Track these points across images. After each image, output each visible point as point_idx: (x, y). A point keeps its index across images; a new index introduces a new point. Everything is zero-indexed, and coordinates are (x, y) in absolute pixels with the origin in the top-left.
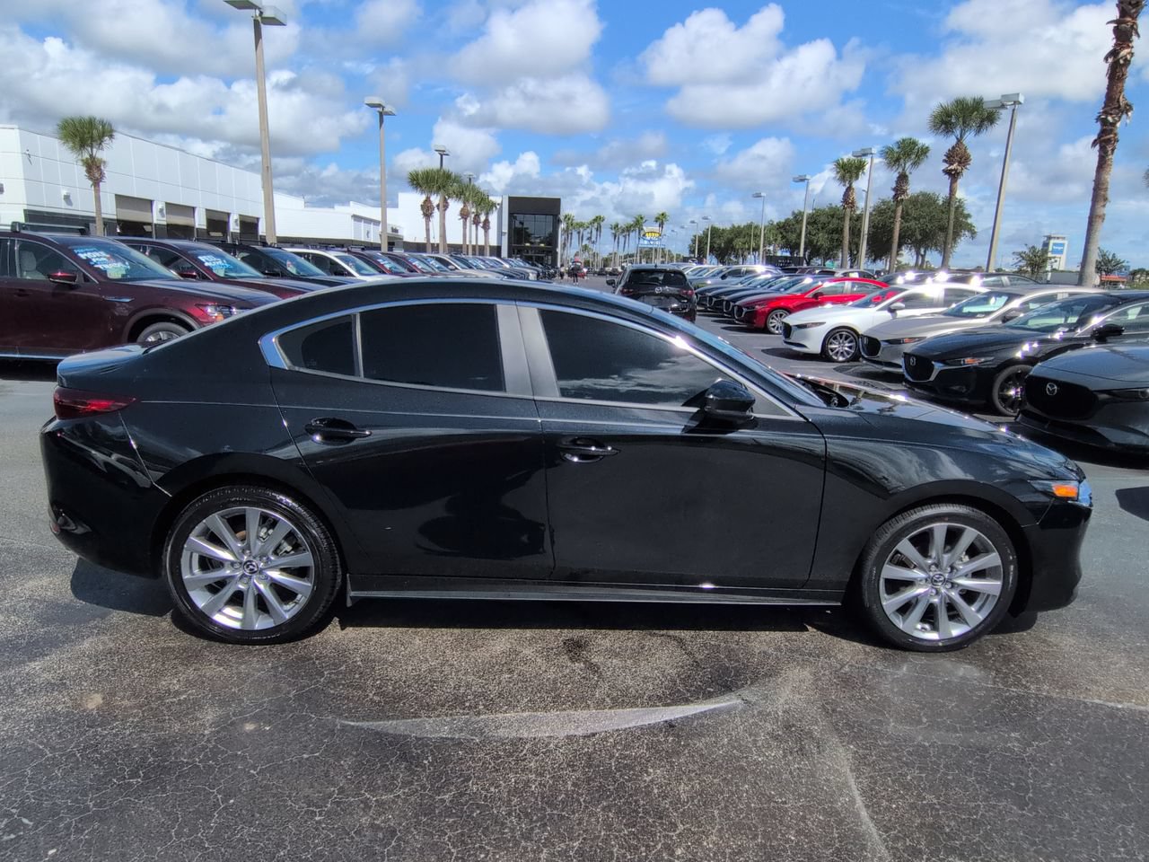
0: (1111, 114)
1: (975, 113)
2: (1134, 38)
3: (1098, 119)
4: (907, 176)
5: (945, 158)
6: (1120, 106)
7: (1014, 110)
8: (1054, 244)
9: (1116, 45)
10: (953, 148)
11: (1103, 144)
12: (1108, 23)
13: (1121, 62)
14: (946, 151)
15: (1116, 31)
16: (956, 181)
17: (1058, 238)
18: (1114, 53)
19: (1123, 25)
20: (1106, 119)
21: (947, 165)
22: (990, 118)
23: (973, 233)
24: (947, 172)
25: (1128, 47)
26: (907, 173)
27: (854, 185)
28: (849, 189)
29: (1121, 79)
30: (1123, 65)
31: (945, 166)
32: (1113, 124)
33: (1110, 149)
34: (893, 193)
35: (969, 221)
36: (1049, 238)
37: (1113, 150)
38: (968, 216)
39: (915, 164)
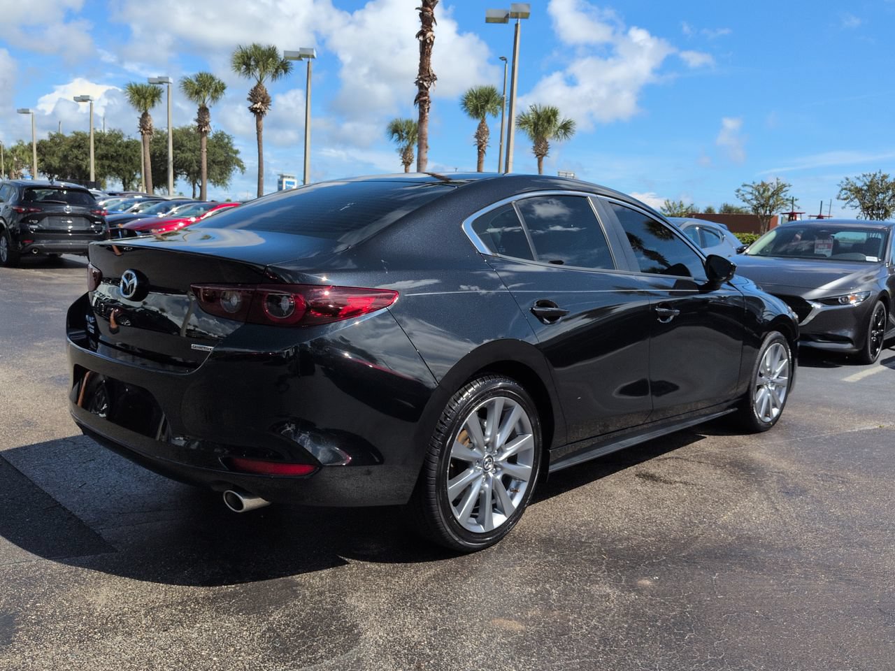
0: (426, 81)
1: (271, 59)
2: (433, 24)
3: (416, 82)
4: (207, 109)
5: (249, 96)
6: (430, 76)
7: (308, 62)
8: (287, 182)
9: (422, 27)
10: (255, 88)
11: (422, 103)
12: (417, 9)
13: (428, 41)
14: (248, 91)
15: (422, 15)
16: (261, 119)
17: (289, 177)
18: (422, 33)
19: (426, 13)
20: (423, 84)
21: (252, 104)
22: (284, 67)
23: (243, 168)
24: (253, 110)
25: (431, 31)
26: (207, 106)
27: (150, 112)
28: (145, 115)
29: (429, 55)
30: (429, 44)
31: (250, 104)
32: (427, 89)
33: (427, 108)
34: (197, 124)
35: (238, 156)
36: (283, 177)
37: (428, 109)
38: (237, 152)
39: (214, 98)
